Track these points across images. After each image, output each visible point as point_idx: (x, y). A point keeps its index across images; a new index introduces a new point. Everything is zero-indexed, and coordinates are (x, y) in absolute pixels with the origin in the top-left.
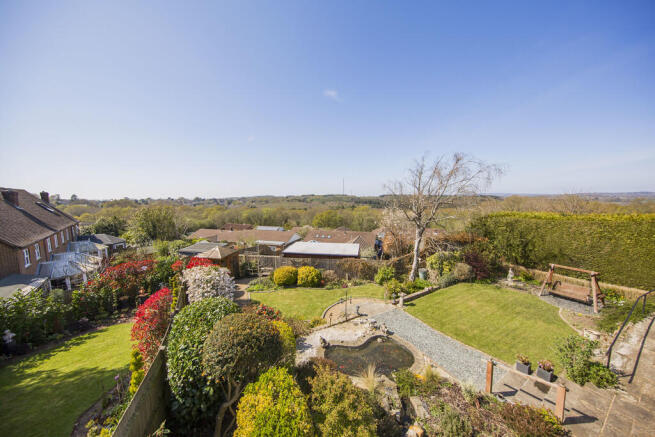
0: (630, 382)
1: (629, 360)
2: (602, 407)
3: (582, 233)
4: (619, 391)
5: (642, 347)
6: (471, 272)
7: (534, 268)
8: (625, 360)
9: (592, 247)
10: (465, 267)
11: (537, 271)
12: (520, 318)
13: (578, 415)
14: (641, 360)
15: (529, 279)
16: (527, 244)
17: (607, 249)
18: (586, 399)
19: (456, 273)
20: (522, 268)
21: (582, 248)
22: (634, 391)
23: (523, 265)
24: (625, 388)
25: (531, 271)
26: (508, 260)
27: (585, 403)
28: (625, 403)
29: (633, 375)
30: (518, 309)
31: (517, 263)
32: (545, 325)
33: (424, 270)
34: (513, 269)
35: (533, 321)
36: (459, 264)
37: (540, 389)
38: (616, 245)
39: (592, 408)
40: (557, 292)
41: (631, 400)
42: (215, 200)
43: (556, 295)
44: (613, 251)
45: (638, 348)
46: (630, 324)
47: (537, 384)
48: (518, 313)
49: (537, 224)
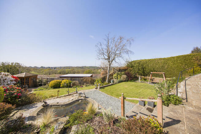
0: (187, 101)
1: (183, 94)
2: (180, 114)
3: (159, 63)
4: (184, 106)
5: (186, 89)
6: (127, 78)
7: (146, 76)
8: (182, 94)
9: (162, 67)
10: (125, 76)
11: (147, 77)
12: (142, 89)
13: (170, 120)
14: (187, 93)
15: (145, 80)
16: (144, 68)
17: (166, 67)
18: (172, 111)
19: (122, 79)
20: (143, 77)
21: (159, 67)
22: (190, 104)
23: (143, 76)
24: (186, 104)
25: (146, 77)
26: (139, 75)
27: (172, 113)
28: (189, 110)
29: (187, 98)
30: (141, 87)
31: (142, 75)
32: (151, 90)
33: (113, 80)
34: (140, 77)
35: (146, 89)
36: (123, 75)
37: (149, 111)
38: (169, 65)
39: (175, 115)
40: (153, 81)
41: (191, 108)
42: (49, 67)
43: (153, 83)
44: (168, 67)
45: (185, 89)
46: (179, 83)
47: (148, 109)
48: (142, 88)
49: (146, 62)
